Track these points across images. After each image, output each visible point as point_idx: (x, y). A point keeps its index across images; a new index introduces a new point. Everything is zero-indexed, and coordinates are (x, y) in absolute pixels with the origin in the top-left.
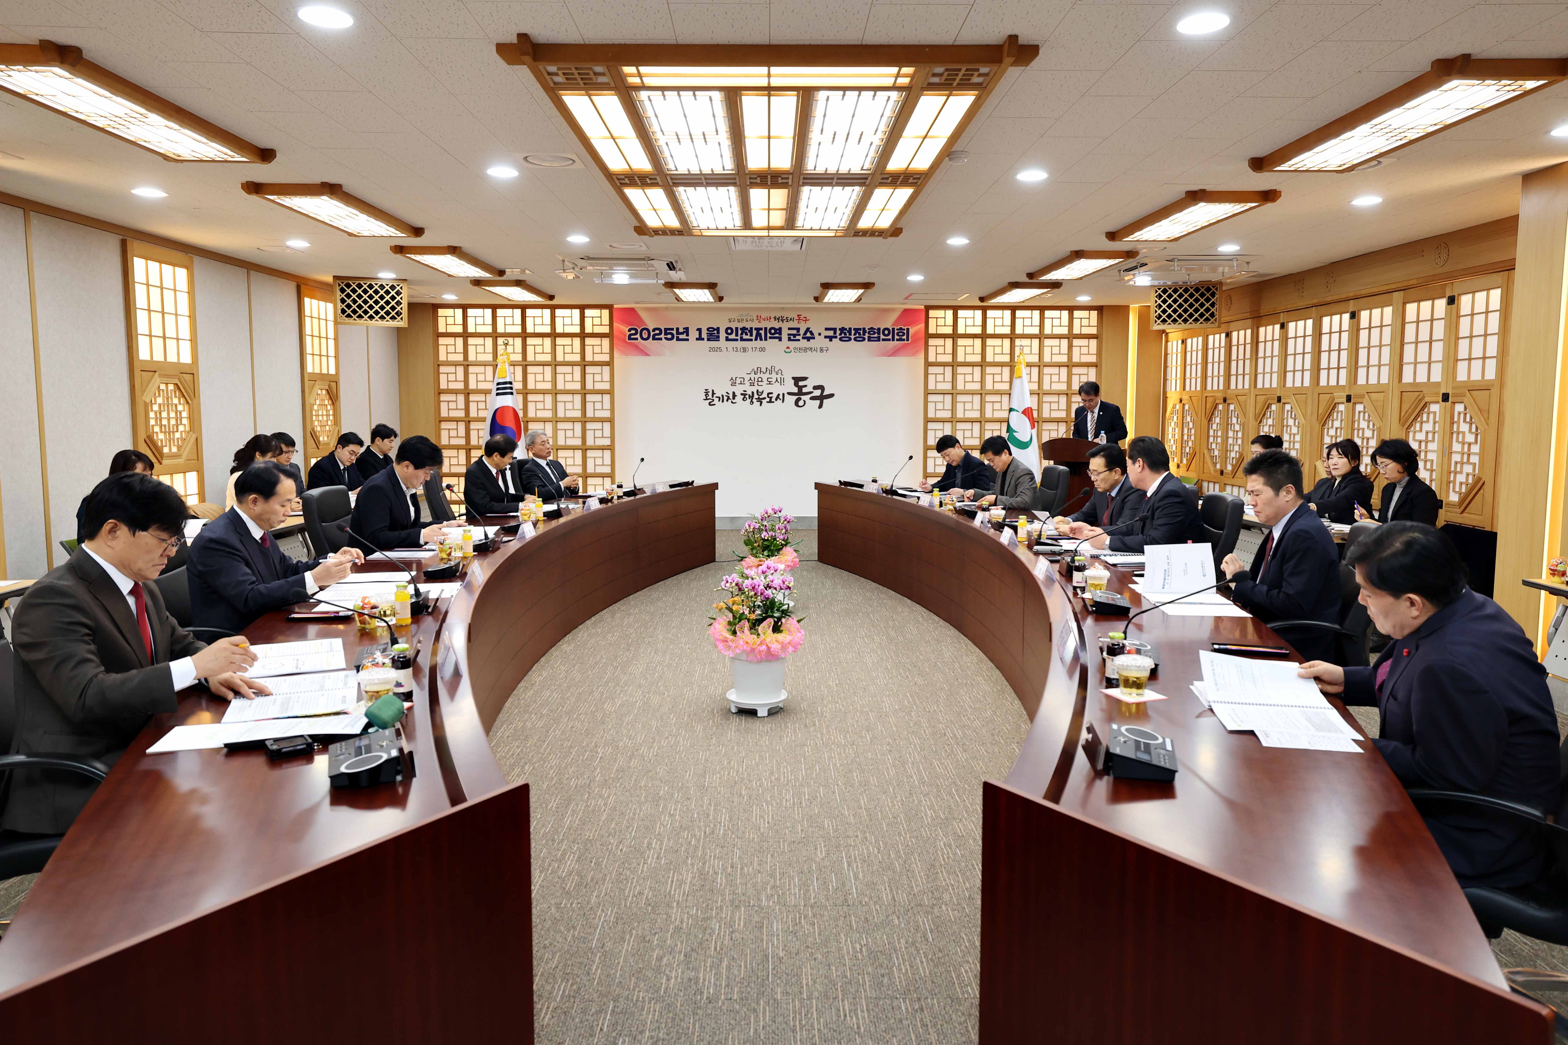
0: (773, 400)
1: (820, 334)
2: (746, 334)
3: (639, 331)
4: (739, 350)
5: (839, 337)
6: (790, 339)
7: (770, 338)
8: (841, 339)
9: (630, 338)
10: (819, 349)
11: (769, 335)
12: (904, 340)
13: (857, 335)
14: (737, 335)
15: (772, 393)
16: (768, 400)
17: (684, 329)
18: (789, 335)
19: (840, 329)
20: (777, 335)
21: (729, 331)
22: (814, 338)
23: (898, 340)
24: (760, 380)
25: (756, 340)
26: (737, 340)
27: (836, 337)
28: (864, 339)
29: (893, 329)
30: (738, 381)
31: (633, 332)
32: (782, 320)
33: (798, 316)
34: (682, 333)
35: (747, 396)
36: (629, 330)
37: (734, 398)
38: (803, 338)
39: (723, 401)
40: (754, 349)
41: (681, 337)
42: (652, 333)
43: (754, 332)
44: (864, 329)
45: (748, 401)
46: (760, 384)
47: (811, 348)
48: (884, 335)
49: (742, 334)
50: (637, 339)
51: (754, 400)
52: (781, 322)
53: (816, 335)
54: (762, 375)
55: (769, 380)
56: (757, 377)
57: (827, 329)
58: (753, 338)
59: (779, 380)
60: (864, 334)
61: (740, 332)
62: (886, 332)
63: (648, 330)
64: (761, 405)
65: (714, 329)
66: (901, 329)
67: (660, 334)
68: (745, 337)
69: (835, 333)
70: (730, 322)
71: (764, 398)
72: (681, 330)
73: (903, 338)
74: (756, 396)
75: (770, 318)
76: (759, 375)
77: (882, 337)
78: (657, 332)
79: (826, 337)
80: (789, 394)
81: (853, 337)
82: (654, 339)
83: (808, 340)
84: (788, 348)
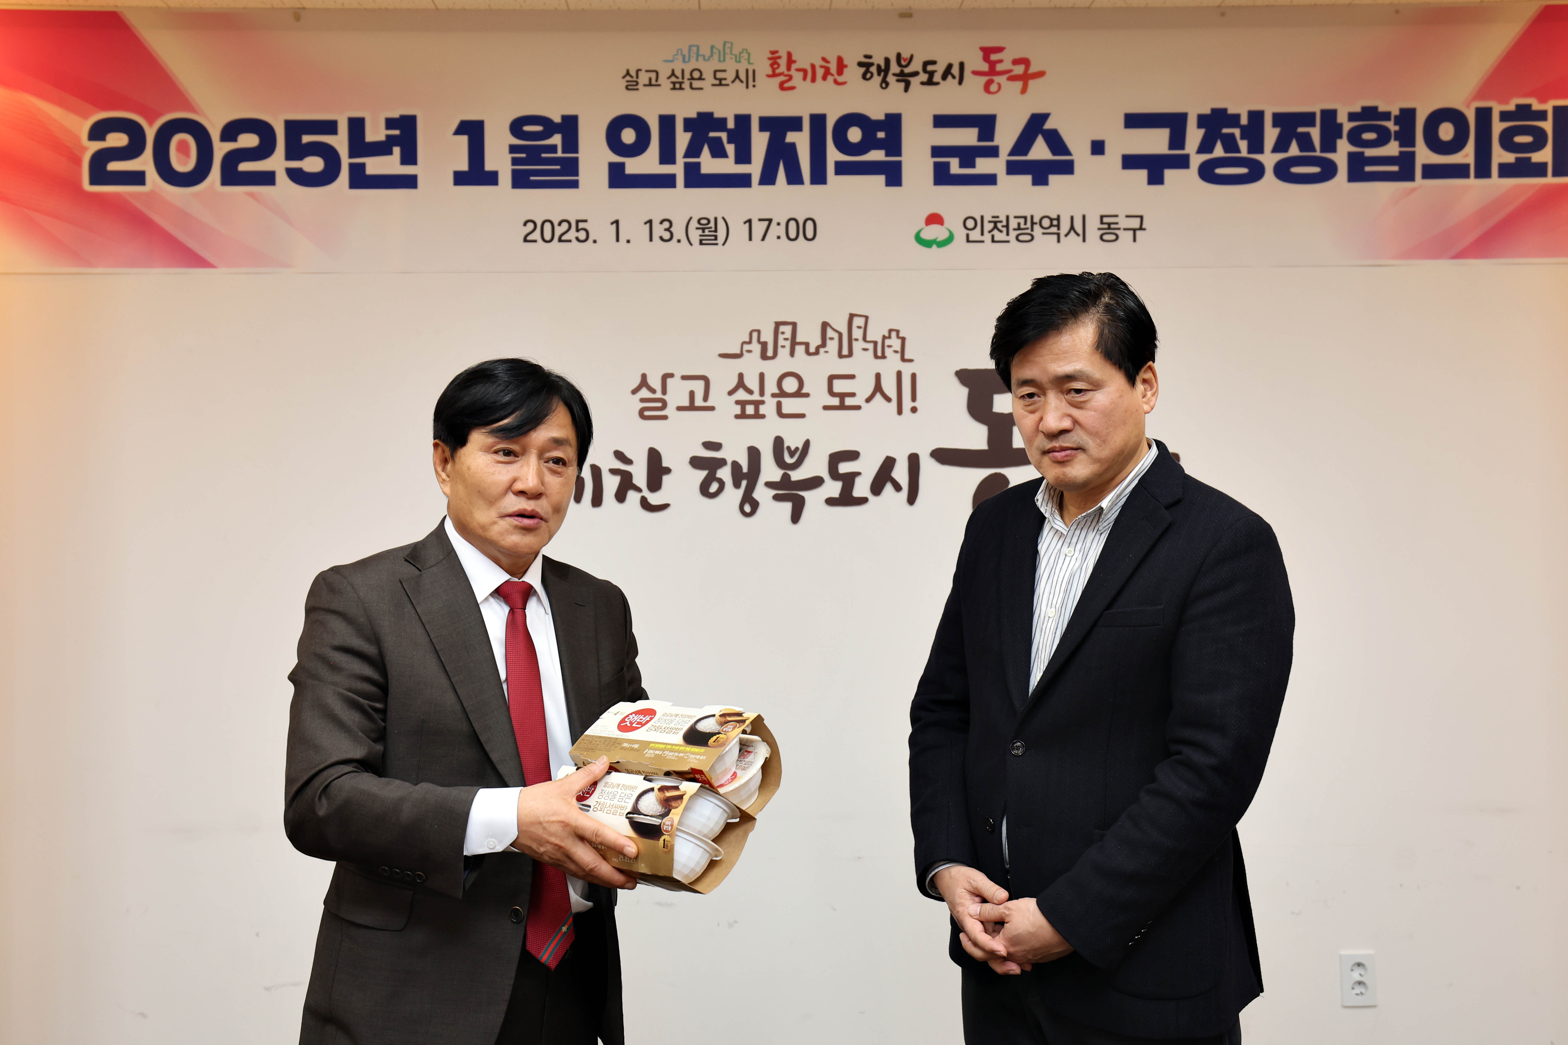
0: (861, 488)
1: (1098, 148)
2: (718, 152)
3: (150, 134)
4: (679, 231)
5: (1197, 160)
6: (942, 176)
7: (842, 169)
8: (1207, 173)
9: (99, 175)
10: (1093, 225)
11: (833, 155)
12: (1539, 170)
13: (1294, 150)
14: (667, 156)
15: (853, 455)
16: (833, 488)
17: (390, 123)
18: (937, 151)
19: (1202, 121)
20: (877, 155)
21: (628, 136)
22: (1067, 168)
23: (1506, 171)
24: (790, 385)
25: (768, 178)
26: (668, 181)
27: (1182, 162)
28: (1328, 171)
29: (1484, 115)
30: (678, 394)
31: (117, 140)
32: (905, 79)
33: (987, 52)
34: (382, 149)
35: (724, 473)
36: (98, 131)
37: (654, 484)
38: (1013, 168)
39: (597, 501)
40: (759, 228)
41: (375, 166)
42: (220, 149)
43: (760, 142)
44: (1329, 116)
45: (733, 495)
46: (789, 405)
47: (1056, 222)
48: (1435, 144)
49: (693, 150)
50: (138, 178)
51: (762, 494)
52: (896, 87)
53: (1079, 151)
54: (800, 363)
55: (840, 386)
56: (773, 370)
57: (1134, 121)
58: (755, 168)
59: (889, 387)
60: (1329, 145)
61: (683, 139)
62: (1446, 132)
63: (199, 132)
64: (796, 517)
65: (549, 127)
66: (1524, 111)
67: (265, 150)
68: (709, 164)
69: (1178, 139)
70: (632, 86)
71: (815, 482)
72: (375, 133)
73: (1537, 157)
74: (770, 472)
75: (841, 66)
76: (783, 362)
77: (1424, 155)
78: (249, 140)
79: (1130, 162)
80: (944, 456)
81: (1269, 159)
82: (231, 177)
83: (1040, 180)
84: (934, 219)
